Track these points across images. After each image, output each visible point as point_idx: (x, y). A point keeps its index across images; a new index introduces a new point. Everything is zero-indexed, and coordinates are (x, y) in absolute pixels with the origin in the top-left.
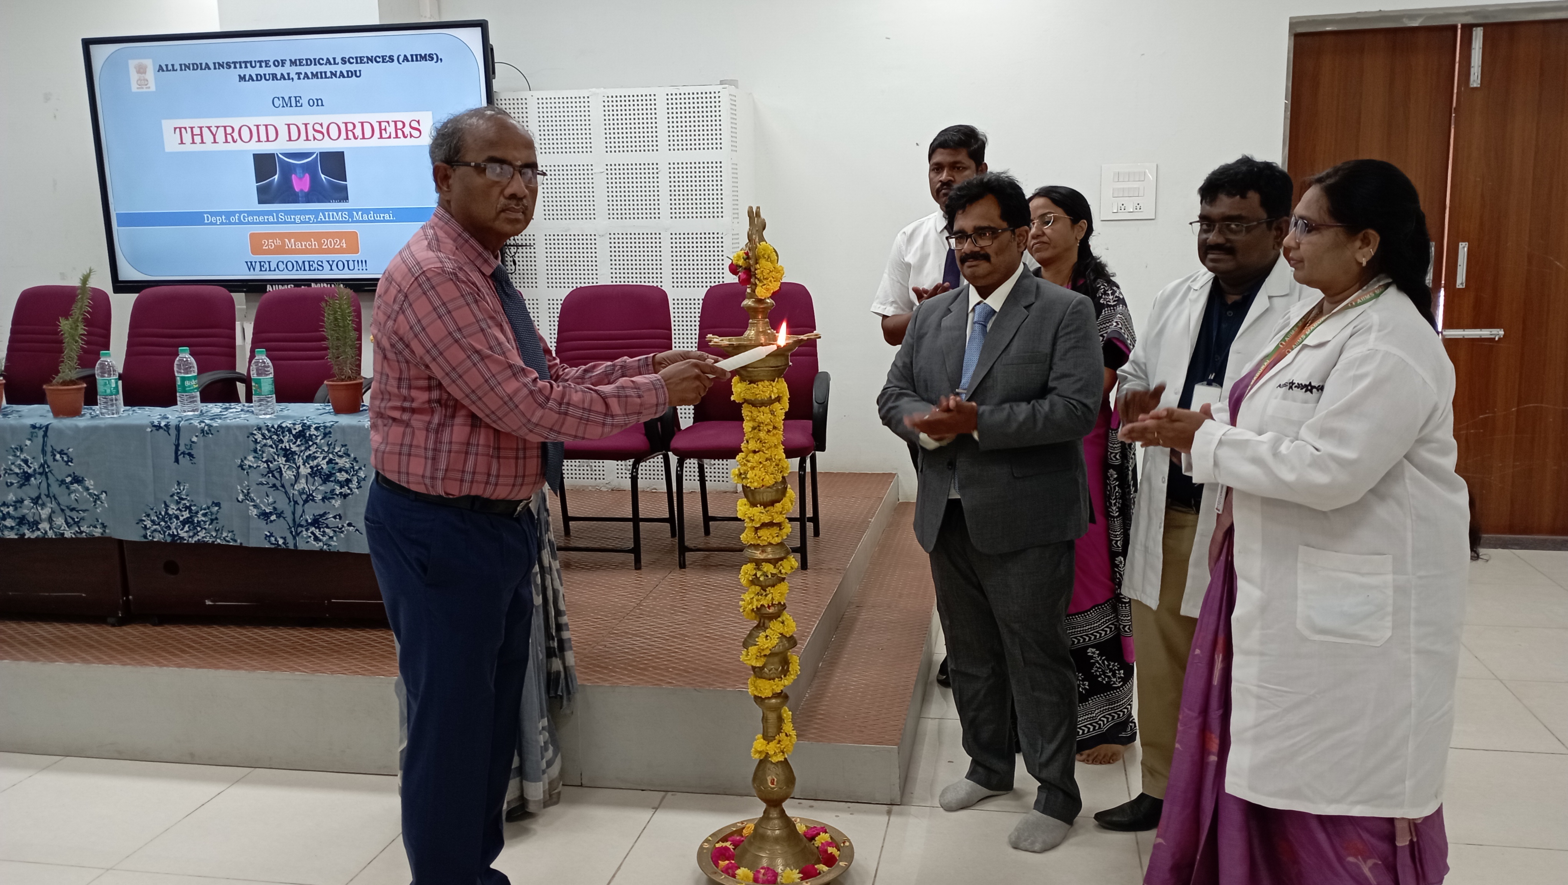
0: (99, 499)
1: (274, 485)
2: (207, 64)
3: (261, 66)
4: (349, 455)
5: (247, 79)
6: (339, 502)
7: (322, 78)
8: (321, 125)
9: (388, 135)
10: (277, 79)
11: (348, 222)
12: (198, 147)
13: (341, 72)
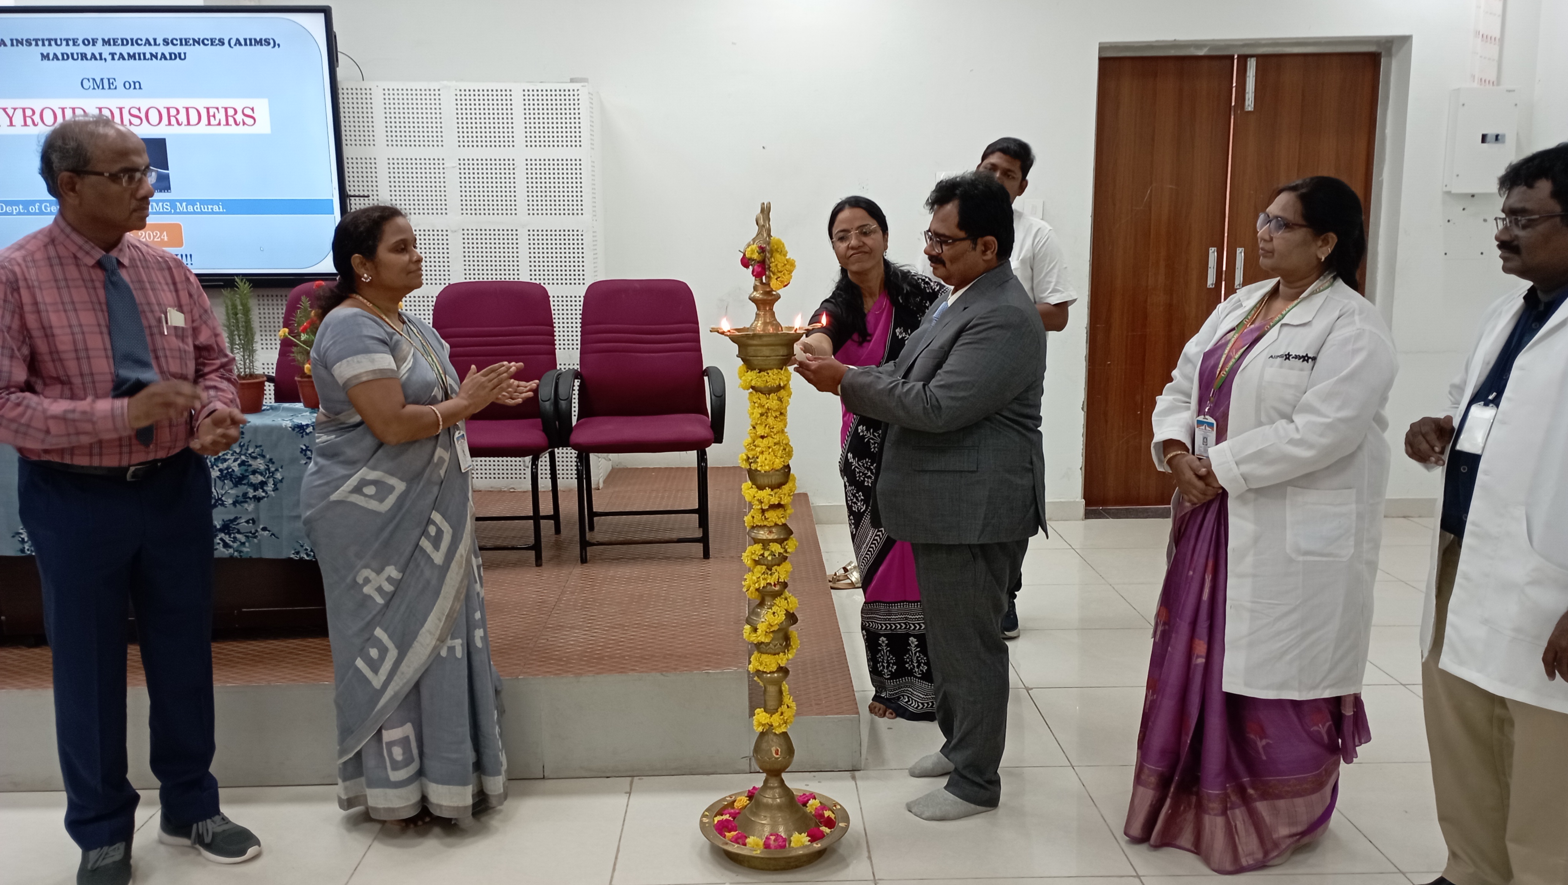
3: (68, 45)
4: (264, 457)
5: (51, 58)
6: (252, 506)
7: (140, 59)
8: (139, 109)
9: (217, 122)
10: (87, 59)
11: (170, 213)
13: (163, 54)
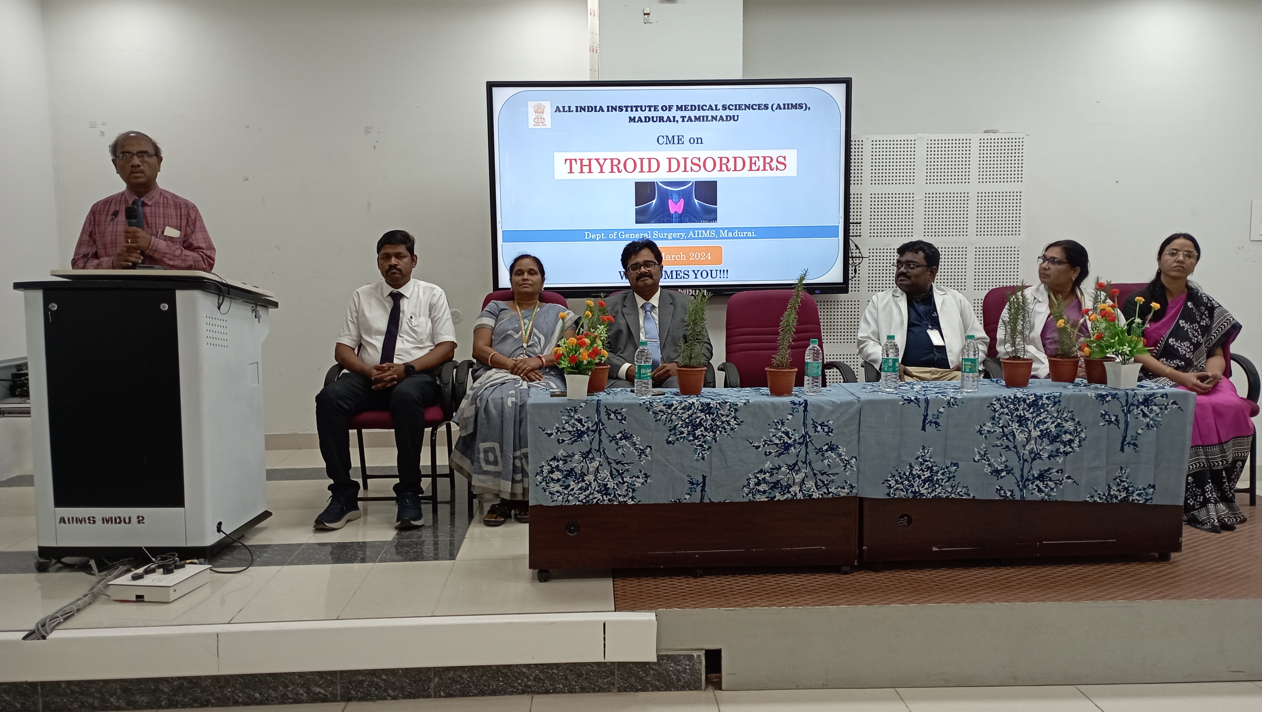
0: (849, 464)
1: (1007, 447)
2: (601, 107)
3: (650, 110)
4: (1074, 420)
5: (636, 120)
6: (1062, 459)
7: (703, 121)
8: (699, 159)
9: (757, 168)
10: (663, 121)
11: (714, 238)
12: (586, 176)
13: (721, 116)
